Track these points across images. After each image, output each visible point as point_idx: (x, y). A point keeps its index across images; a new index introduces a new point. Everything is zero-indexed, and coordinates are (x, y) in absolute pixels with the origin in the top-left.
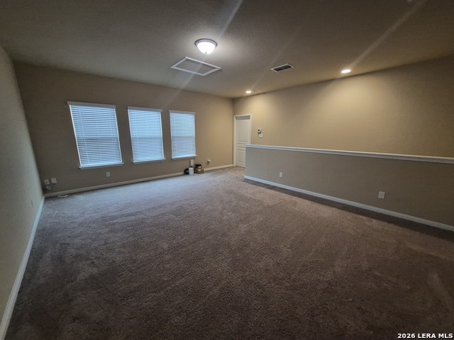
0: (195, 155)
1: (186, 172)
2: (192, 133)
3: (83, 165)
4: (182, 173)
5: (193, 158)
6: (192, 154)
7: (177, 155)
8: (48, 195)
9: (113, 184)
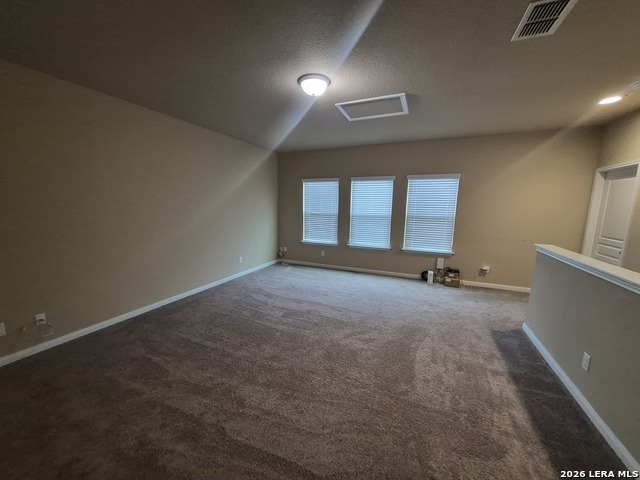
0: (450, 251)
1: (424, 278)
2: (450, 211)
3: (306, 239)
4: (418, 276)
5: (445, 256)
6: (446, 248)
7: (411, 244)
8: (281, 260)
9: (336, 267)
